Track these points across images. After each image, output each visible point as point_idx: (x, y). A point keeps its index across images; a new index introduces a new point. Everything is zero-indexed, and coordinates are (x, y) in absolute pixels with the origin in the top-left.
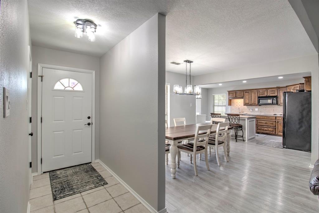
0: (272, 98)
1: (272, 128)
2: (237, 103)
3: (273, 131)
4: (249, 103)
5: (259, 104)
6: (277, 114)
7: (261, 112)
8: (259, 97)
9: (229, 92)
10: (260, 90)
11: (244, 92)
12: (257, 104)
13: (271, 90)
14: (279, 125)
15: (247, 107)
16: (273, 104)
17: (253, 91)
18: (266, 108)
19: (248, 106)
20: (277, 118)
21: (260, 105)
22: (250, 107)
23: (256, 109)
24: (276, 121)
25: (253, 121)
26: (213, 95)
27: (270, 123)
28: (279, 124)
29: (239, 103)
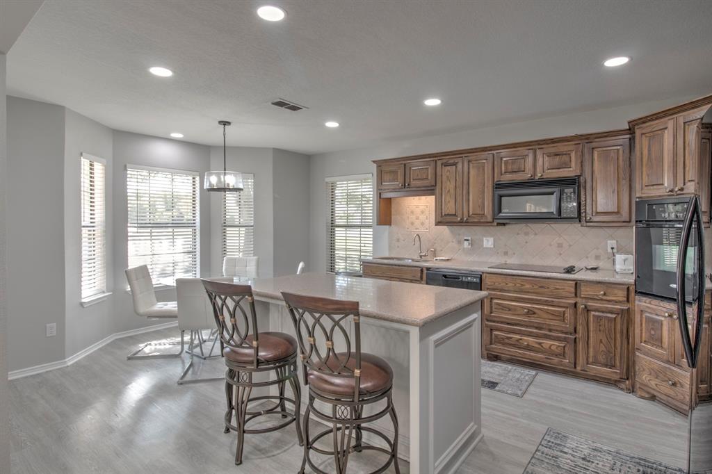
0: (556, 190)
1: (557, 339)
2: (412, 212)
3: (563, 355)
4: (459, 213)
5: (499, 220)
6: (578, 265)
7: (506, 253)
8: (499, 186)
10: (503, 152)
11: (439, 163)
12: (490, 219)
13: (553, 150)
14: (591, 328)
15: (452, 232)
16: (559, 217)
17: (472, 156)
18: (526, 234)
19: (456, 228)
20: (585, 291)
21: (504, 224)
22: (465, 232)
23: (488, 242)
24: (575, 304)
26: (328, 180)
27: (547, 312)
28: (591, 319)
29: (420, 208)
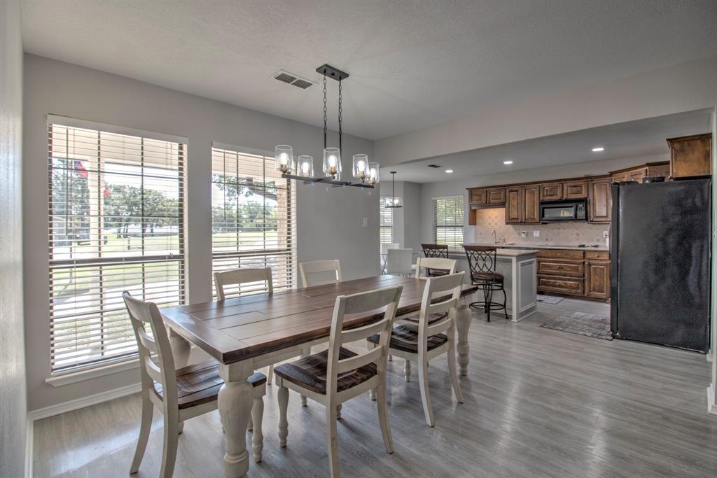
0: (574, 204)
1: (574, 280)
2: (490, 217)
3: (578, 288)
4: (520, 218)
5: (543, 221)
6: (587, 245)
7: (547, 240)
8: (542, 203)
9: (472, 192)
10: (545, 185)
11: (508, 190)
12: (538, 221)
13: (571, 184)
14: (592, 274)
15: (514, 228)
16: (575, 219)
17: (527, 187)
18: (559, 229)
19: (516, 226)
20: (588, 255)
21: (546, 223)
22: (523, 229)
23: (536, 234)
24: (584, 263)
25: (531, 263)
26: (433, 198)
27: (569, 267)
28: (592, 269)
29: (494, 217)
